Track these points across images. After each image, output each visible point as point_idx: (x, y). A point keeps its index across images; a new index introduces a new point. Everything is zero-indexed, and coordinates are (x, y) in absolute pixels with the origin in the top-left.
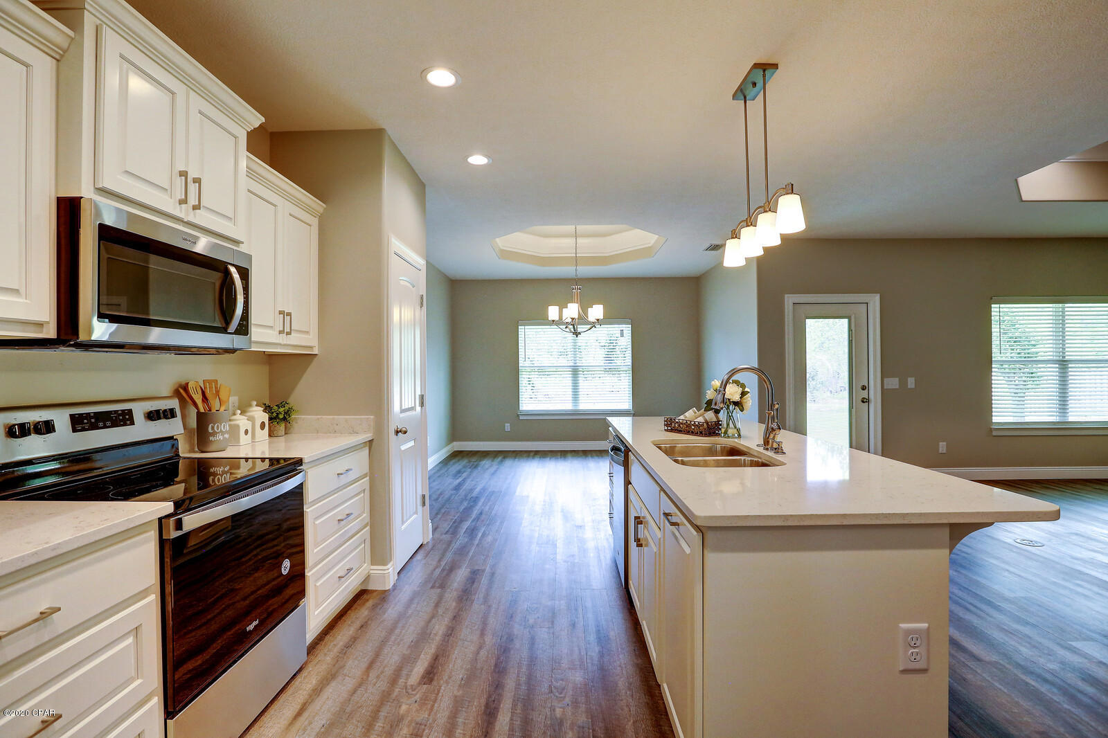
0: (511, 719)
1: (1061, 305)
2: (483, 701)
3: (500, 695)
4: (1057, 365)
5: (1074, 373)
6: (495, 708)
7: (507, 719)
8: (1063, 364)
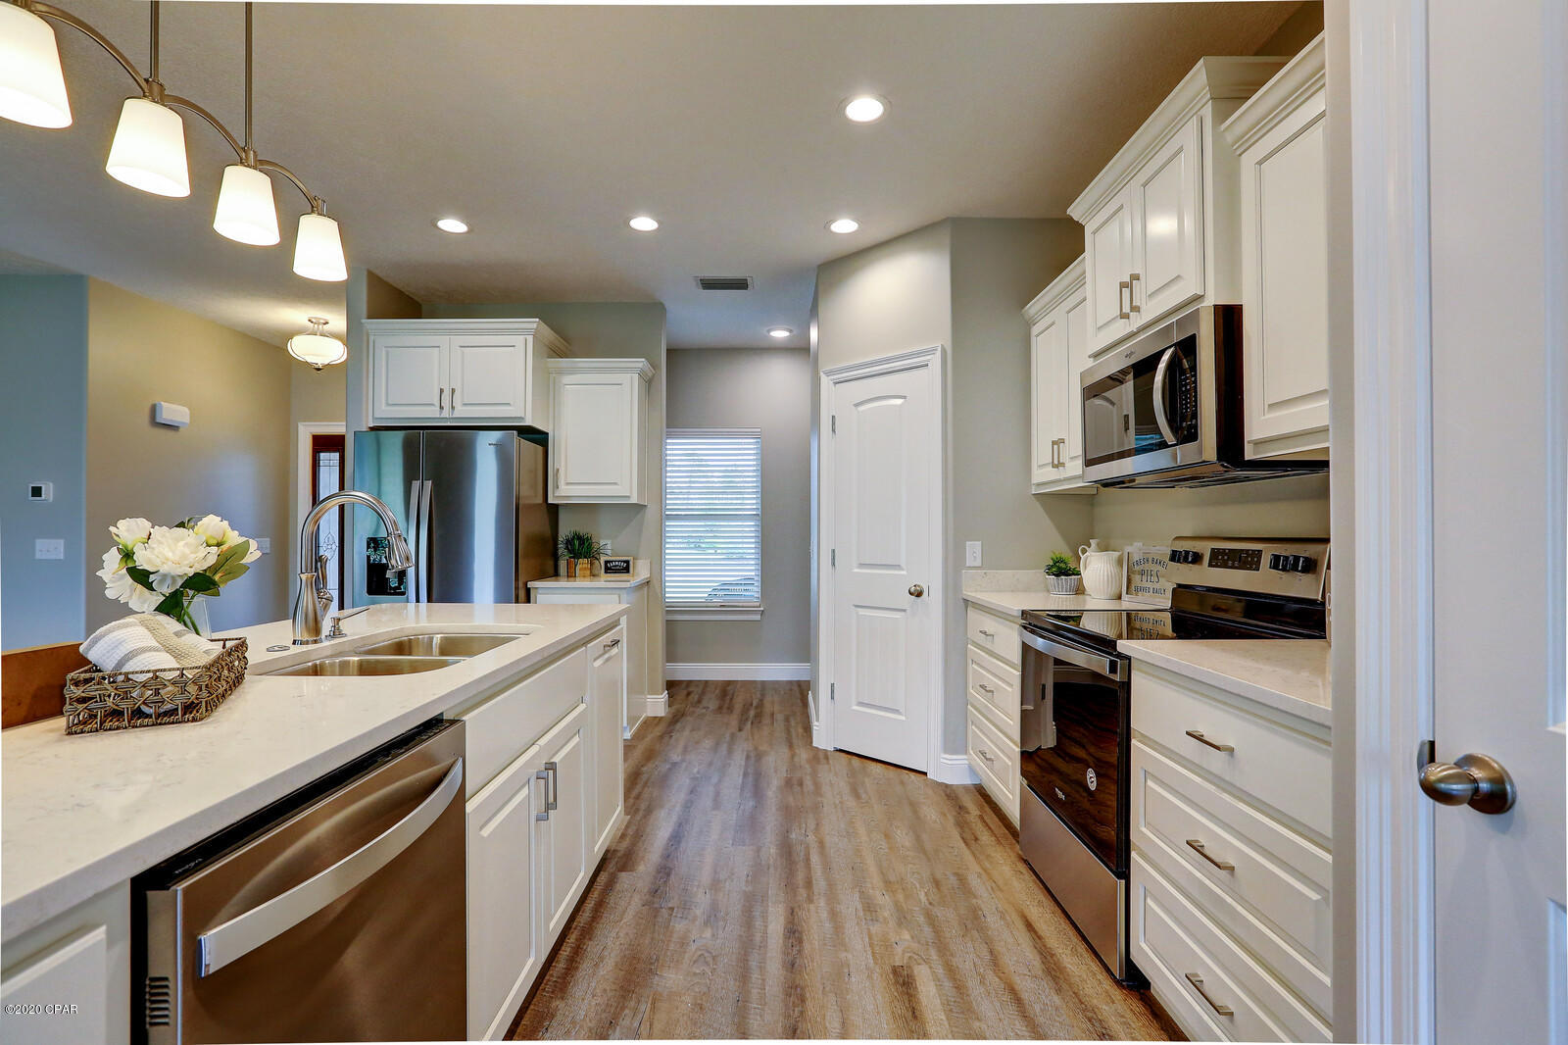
0: (766, 926)
2: (807, 946)
3: (786, 953)
6: (789, 938)
7: (771, 928)
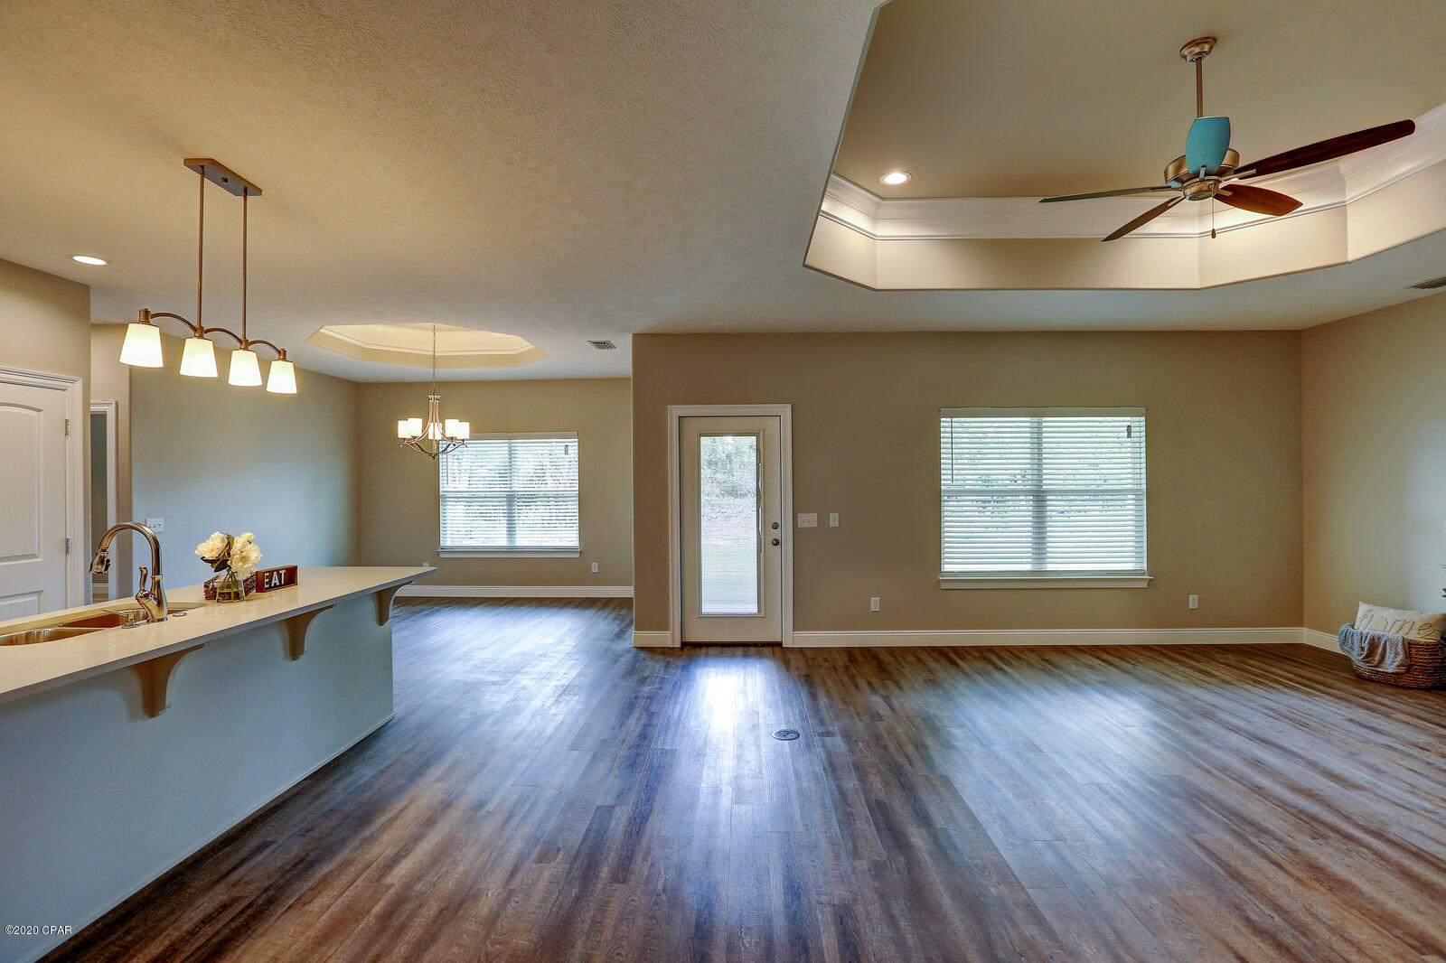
1: (1036, 419)
4: (1031, 498)
5: (1053, 505)
8: (1040, 497)
